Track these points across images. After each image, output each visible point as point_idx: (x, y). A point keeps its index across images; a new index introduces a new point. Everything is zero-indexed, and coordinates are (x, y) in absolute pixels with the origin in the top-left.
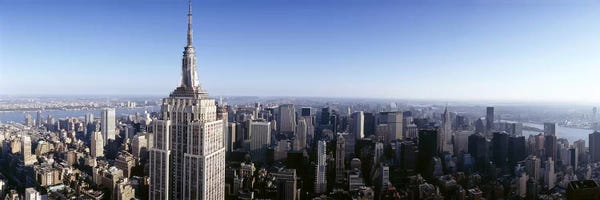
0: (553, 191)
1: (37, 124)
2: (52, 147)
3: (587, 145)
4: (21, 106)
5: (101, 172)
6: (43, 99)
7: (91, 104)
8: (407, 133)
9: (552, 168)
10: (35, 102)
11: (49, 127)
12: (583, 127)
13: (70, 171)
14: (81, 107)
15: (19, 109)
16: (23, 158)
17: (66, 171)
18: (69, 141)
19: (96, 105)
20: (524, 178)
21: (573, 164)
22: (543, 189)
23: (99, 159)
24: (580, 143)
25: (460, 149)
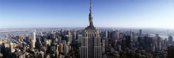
0: (161, 50)
1: (9, 37)
2: (17, 45)
3: (168, 40)
4: (3, 32)
5: (37, 53)
6: (8, 29)
7: (23, 30)
8: (120, 37)
9: (161, 45)
10: (6, 30)
11: (13, 38)
12: (165, 35)
13: (27, 54)
14: (20, 31)
15: (2, 32)
16: (11, 50)
17: (26, 54)
18: (22, 43)
19: (25, 31)
20: (154, 47)
21: (165, 44)
22: (159, 50)
23: (34, 48)
24: (166, 39)
25: (136, 41)
